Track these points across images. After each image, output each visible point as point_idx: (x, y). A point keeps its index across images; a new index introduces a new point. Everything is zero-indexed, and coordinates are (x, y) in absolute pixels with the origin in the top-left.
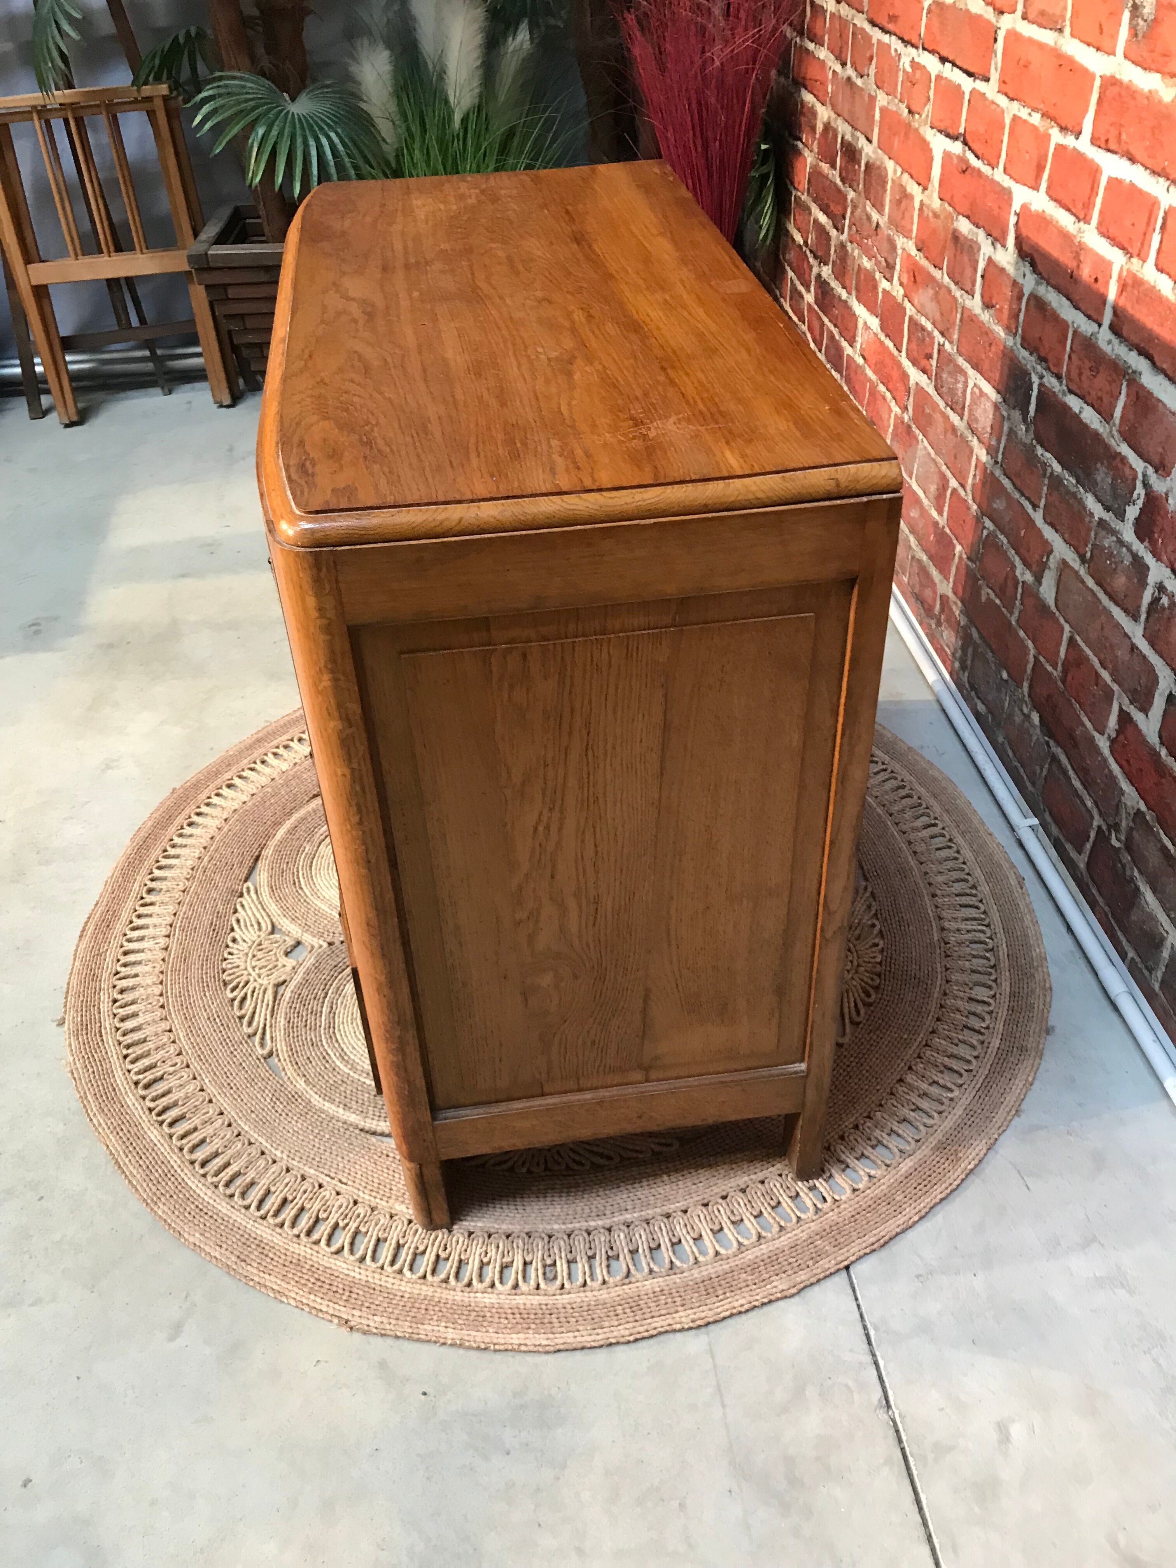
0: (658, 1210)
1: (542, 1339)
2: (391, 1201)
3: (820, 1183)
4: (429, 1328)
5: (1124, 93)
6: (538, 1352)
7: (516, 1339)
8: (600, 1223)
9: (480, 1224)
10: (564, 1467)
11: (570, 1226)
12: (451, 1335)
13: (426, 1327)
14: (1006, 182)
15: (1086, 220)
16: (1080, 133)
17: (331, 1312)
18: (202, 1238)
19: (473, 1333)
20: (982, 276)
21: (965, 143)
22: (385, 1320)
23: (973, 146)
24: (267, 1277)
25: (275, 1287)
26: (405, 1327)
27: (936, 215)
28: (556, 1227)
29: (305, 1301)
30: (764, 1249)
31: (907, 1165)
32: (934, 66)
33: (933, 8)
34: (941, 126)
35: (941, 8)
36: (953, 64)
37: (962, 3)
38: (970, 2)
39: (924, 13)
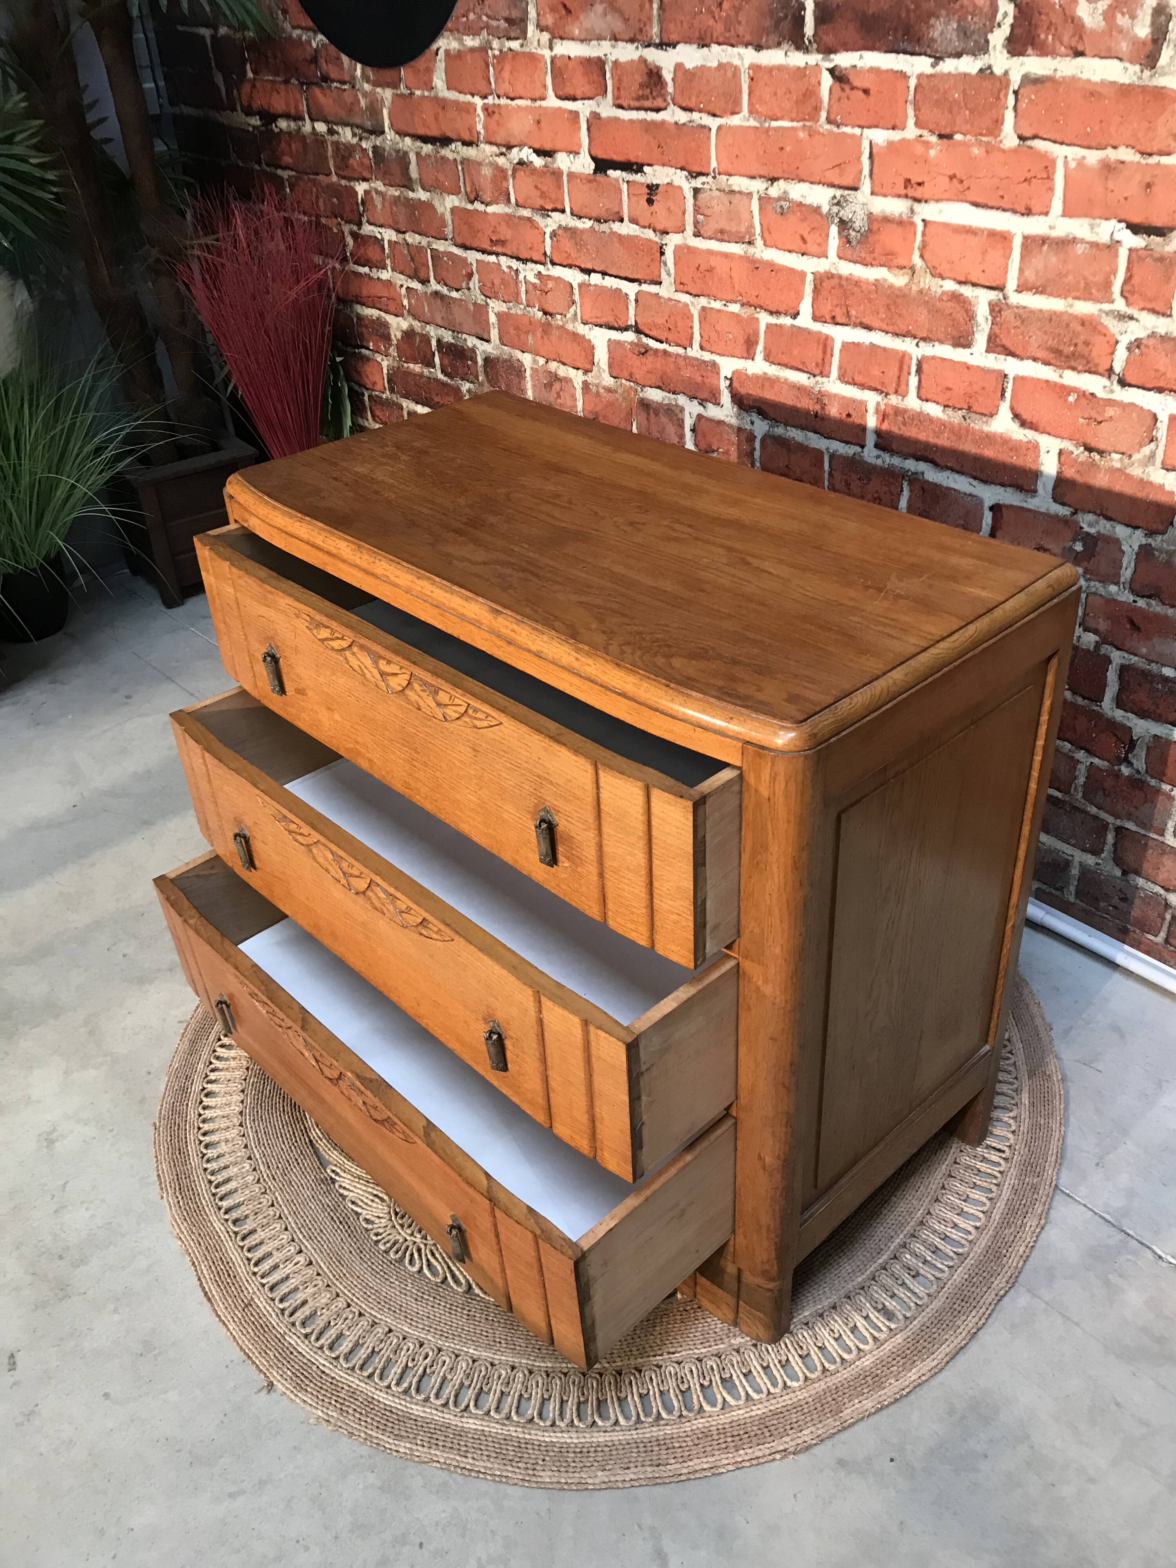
0: (912, 1224)
1: (930, 1363)
3: (989, 1141)
4: (849, 1411)
5: (844, 283)
6: (936, 1373)
7: (913, 1375)
8: (885, 1257)
9: (806, 1313)
10: (1028, 1437)
11: (868, 1272)
12: (868, 1404)
13: (845, 1412)
14: (707, 356)
15: (825, 374)
16: (798, 314)
17: (768, 1452)
18: (607, 1473)
19: (883, 1392)
20: (693, 430)
21: (638, 331)
22: (813, 1429)
23: (652, 333)
24: (690, 1463)
25: (705, 1466)
26: (832, 1423)
27: (609, 390)
28: (860, 1279)
29: (740, 1459)
30: (1001, 1205)
31: (1025, 1098)
32: (574, 277)
33: (560, 232)
34: (599, 321)
35: (572, 232)
36: (604, 274)
37: (604, 227)
38: (616, 227)
39: (547, 236)
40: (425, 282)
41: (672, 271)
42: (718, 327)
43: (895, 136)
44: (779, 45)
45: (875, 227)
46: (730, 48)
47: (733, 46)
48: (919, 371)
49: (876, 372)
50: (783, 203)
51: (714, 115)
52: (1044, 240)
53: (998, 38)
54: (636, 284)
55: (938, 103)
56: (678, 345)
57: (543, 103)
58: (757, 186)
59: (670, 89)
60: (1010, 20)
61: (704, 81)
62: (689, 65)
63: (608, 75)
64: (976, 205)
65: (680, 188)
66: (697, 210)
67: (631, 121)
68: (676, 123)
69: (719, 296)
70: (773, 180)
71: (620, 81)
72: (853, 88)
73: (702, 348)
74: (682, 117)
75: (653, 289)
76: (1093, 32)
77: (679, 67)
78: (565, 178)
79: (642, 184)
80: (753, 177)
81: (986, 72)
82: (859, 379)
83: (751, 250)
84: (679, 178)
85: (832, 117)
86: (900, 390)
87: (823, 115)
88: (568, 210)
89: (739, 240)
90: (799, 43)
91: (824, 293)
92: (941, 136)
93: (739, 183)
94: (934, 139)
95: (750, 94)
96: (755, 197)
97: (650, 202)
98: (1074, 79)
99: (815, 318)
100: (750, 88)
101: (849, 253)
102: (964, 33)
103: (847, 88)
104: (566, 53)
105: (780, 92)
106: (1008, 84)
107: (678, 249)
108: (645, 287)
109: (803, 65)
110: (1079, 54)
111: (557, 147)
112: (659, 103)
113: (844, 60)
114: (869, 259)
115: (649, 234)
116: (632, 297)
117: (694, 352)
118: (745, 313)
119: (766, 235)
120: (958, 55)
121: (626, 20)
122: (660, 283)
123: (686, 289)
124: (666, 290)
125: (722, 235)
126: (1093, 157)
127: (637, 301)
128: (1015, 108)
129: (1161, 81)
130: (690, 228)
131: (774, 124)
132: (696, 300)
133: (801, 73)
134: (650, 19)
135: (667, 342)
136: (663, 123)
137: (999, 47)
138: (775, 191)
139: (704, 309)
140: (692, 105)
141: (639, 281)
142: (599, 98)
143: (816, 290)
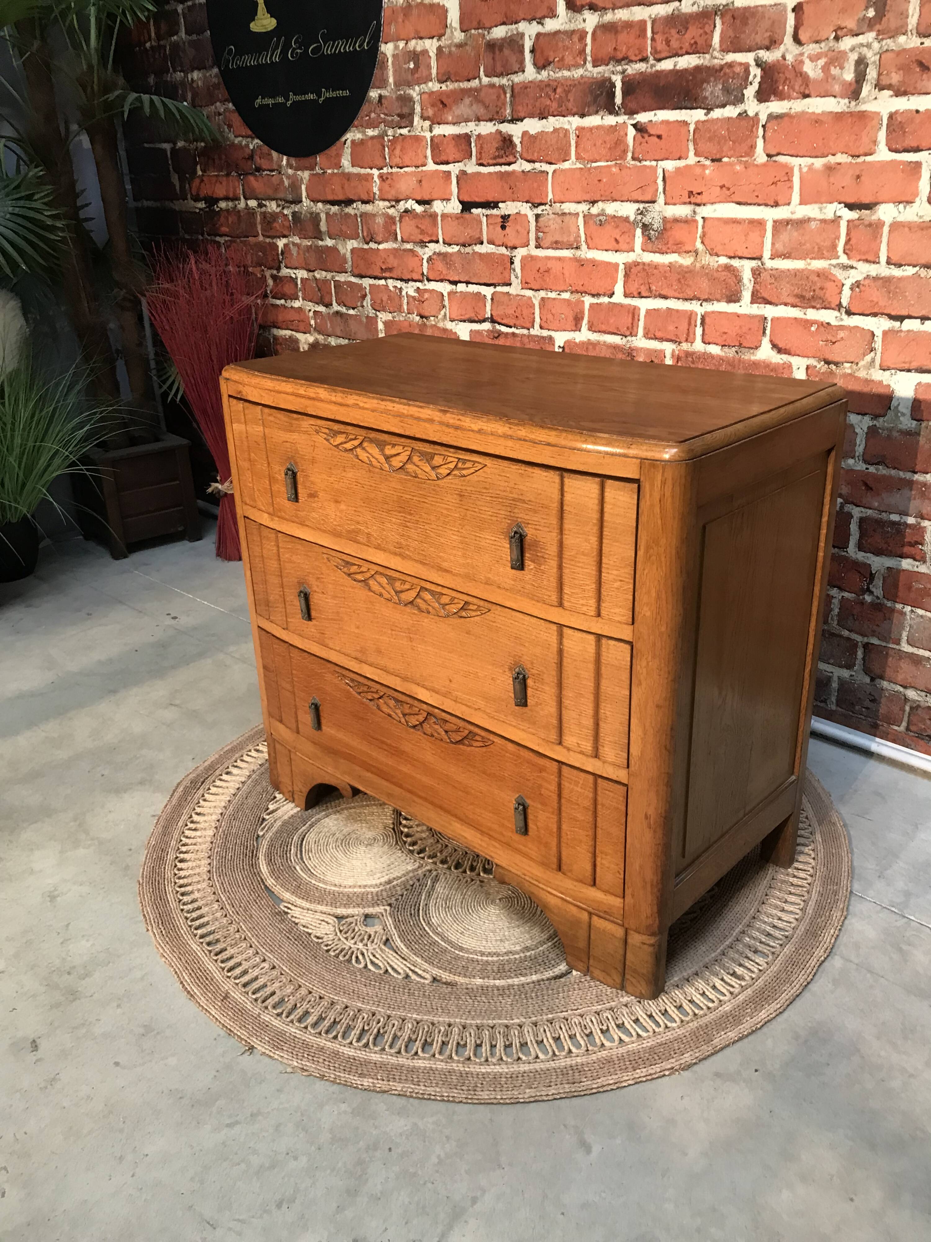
0: (747, 918)
1: (775, 1006)
2: (616, 999)
3: (796, 865)
4: (718, 1040)
6: (781, 1013)
7: (763, 1015)
8: (730, 940)
9: (676, 979)
10: (858, 1051)
11: (719, 951)
12: (732, 1035)
13: (715, 1041)
14: (545, 333)
15: (633, 334)
16: (613, 293)
17: (658, 1070)
18: (533, 1090)
19: (741, 1027)
21: (493, 321)
22: (691, 1053)
24: (599, 1081)
25: (611, 1082)
26: (707, 1049)
28: (713, 955)
29: (637, 1076)
30: (812, 904)
31: (818, 837)
32: (444, 288)
33: (435, 257)
34: (463, 318)
35: (443, 256)
36: (468, 283)
37: (468, 250)
38: (478, 248)
39: (425, 261)
40: (328, 305)
41: (519, 275)
42: (553, 311)
43: (681, 163)
44: (597, 112)
45: (668, 226)
46: (561, 118)
47: (564, 116)
48: (703, 323)
49: (671, 328)
50: (601, 218)
51: (551, 163)
52: (788, 222)
53: (750, 92)
54: (492, 287)
55: (710, 139)
56: (523, 328)
57: (424, 168)
58: (583, 208)
59: (519, 148)
60: (758, 79)
61: (543, 142)
62: (532, 132)
63: (473, 144)
64: (739, 203)
65: (526, 215)
66: (538, 229)
67: (490, 173)
68: (523, 171)
69: (554, 288)
70: (594, 202)
71: (482, 148)
72: (650, 135)
73: (541, 328)
74: (527, 167)
75: (505, 289)
76: (815, 81)
77: (525, 133)
78: (439, 218)
79: (497, 216)
80: (579, 202)
81: (743, 115)
82: (658, 334)
83: (578, 253)
84: (525, 209)
85: (636, 156)
86: (690, 339)
87: (630, 155)
88: (441, 240)
89: (569, 247)
90: (612, 110)
91: (632, 276)
92: (713, 161)
93: (569, 207)
94: (708, 163)
95: (576, 147)
96: (581, 215)
97: (503, 227)
98: (803, 113)
99: (626, 296)
100: (576, 143)
101: (650, 246)
102: (727, 90)
103: (646, 136)
104: (442, 133)
105: (598, 143)
106: (758, 121)
107: (524, 259)
108: (499, 289)
109: (614, 124)
110: (806, 96)
111: (434, 197)
112: (511, 159)
113: (643, 117)
114: (664, 249)
115: (503, 250)
116: (489, 297)
117: (536, 331)
118: (575, 297)
119: (589, 240)
120: (723, 106)
121: (487, 107)
122: (510, 284)
123: (529, 286)
124: (515, 289)
125: (557, 245)
126: (819, 163)
127: (492, 299)
128: (764, 137)
129: (863, 107)
130: (533, 243)
131: (594, 165)
132: (536, 294)
133: (613, 129)
134: (504, 104)
135: (515, 326)
136: (514, 172)
137: (751, 98)
138: (595, 210)
139: (543, 299)
140: (535, 157)
141: (494, 285)
142: (466, 160)
143: (626, 275)
